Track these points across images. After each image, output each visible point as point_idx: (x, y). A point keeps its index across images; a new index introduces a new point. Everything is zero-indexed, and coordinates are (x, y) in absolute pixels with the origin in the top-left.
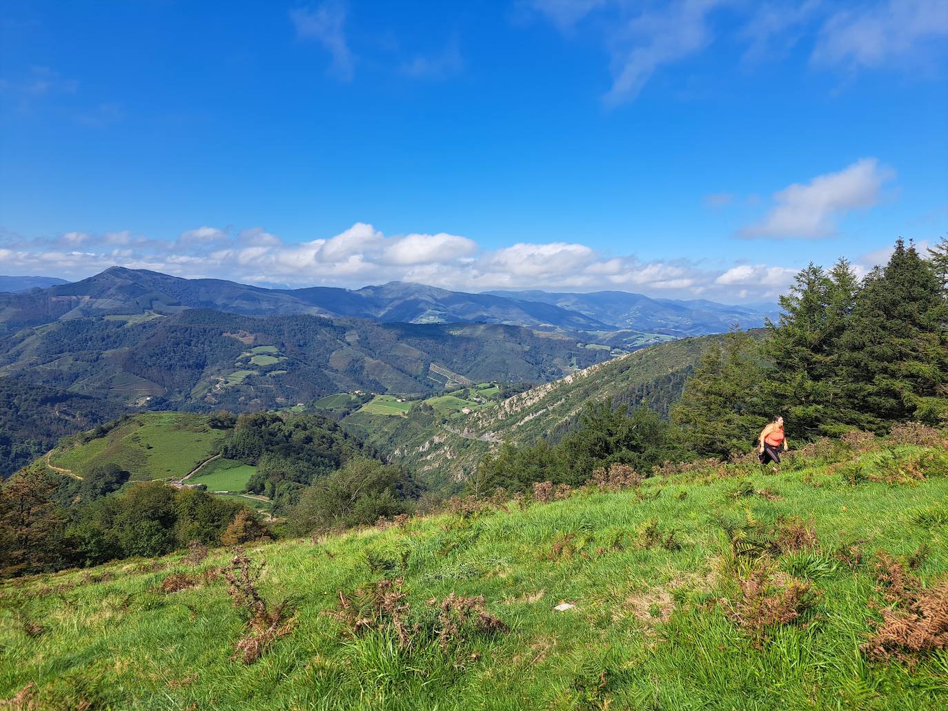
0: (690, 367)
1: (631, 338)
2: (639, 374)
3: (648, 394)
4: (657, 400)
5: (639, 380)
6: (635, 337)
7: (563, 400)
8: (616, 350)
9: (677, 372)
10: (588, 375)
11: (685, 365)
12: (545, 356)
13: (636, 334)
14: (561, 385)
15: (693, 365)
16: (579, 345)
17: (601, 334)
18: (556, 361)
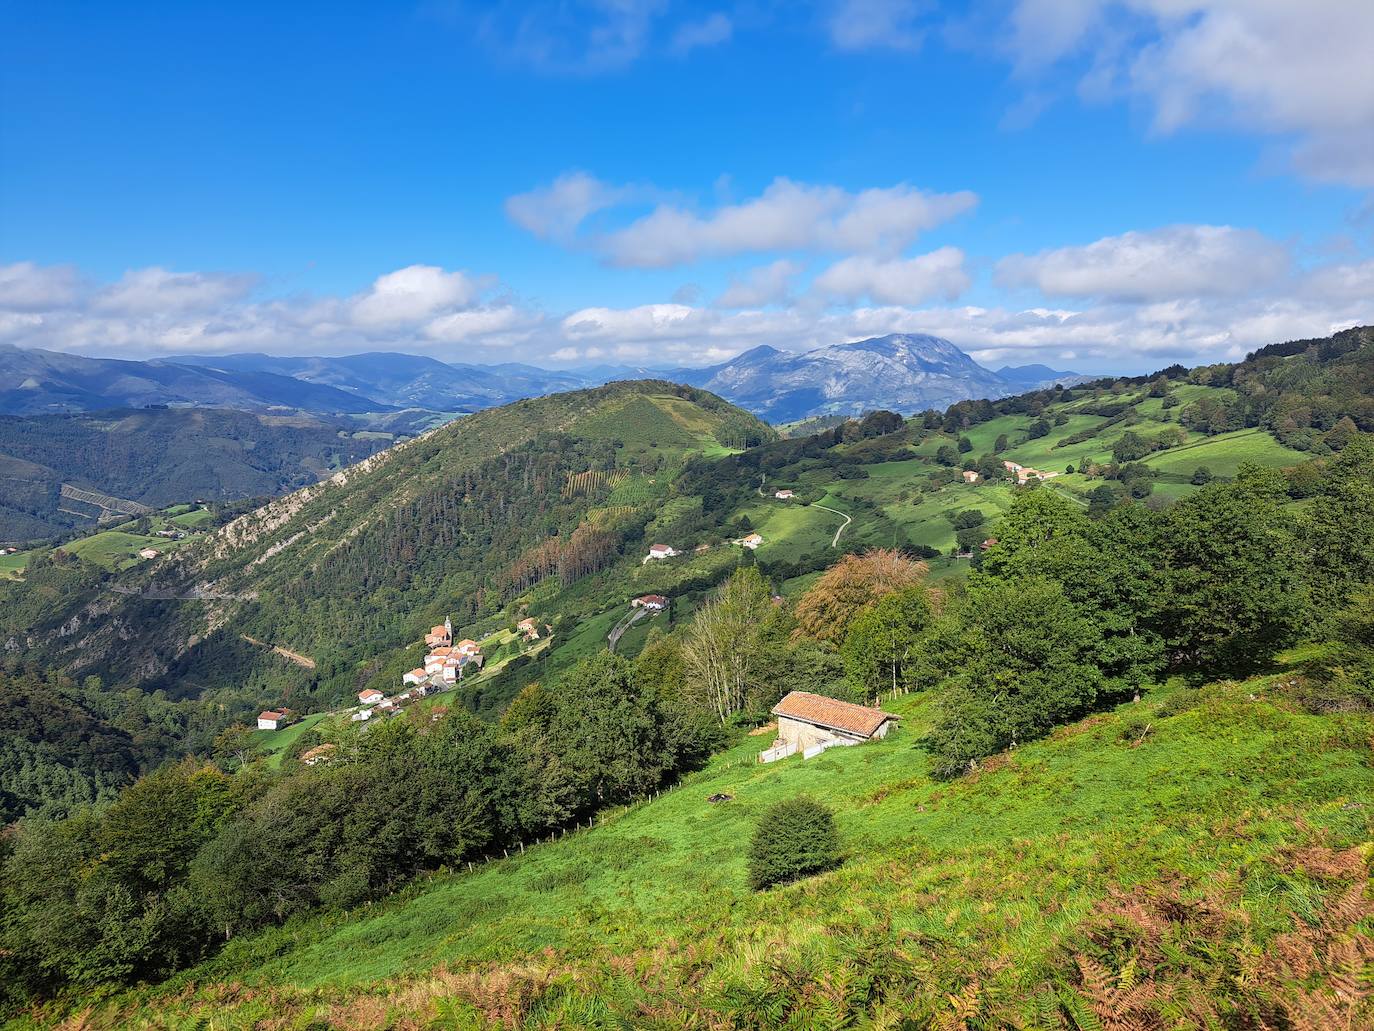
0: (532, 443)
1: (422, 420)
2: (455, 460)
3: (473, 488)
4: (489, 496)
5: (457, 469)
6: (427, 418)
7: (334, 512)
8: (403, 438)
9: (514, 451)
10: (373, 468)
11: (523, 441)
12: (284, 456)
13: (429, 414)
14: (327, 489)
15: (535, 439)
16: (341, 434)
17: (372, 417)
18: (306, 462)
